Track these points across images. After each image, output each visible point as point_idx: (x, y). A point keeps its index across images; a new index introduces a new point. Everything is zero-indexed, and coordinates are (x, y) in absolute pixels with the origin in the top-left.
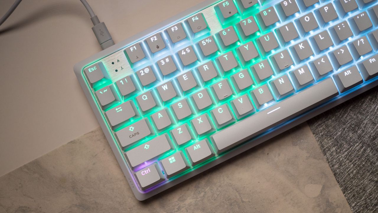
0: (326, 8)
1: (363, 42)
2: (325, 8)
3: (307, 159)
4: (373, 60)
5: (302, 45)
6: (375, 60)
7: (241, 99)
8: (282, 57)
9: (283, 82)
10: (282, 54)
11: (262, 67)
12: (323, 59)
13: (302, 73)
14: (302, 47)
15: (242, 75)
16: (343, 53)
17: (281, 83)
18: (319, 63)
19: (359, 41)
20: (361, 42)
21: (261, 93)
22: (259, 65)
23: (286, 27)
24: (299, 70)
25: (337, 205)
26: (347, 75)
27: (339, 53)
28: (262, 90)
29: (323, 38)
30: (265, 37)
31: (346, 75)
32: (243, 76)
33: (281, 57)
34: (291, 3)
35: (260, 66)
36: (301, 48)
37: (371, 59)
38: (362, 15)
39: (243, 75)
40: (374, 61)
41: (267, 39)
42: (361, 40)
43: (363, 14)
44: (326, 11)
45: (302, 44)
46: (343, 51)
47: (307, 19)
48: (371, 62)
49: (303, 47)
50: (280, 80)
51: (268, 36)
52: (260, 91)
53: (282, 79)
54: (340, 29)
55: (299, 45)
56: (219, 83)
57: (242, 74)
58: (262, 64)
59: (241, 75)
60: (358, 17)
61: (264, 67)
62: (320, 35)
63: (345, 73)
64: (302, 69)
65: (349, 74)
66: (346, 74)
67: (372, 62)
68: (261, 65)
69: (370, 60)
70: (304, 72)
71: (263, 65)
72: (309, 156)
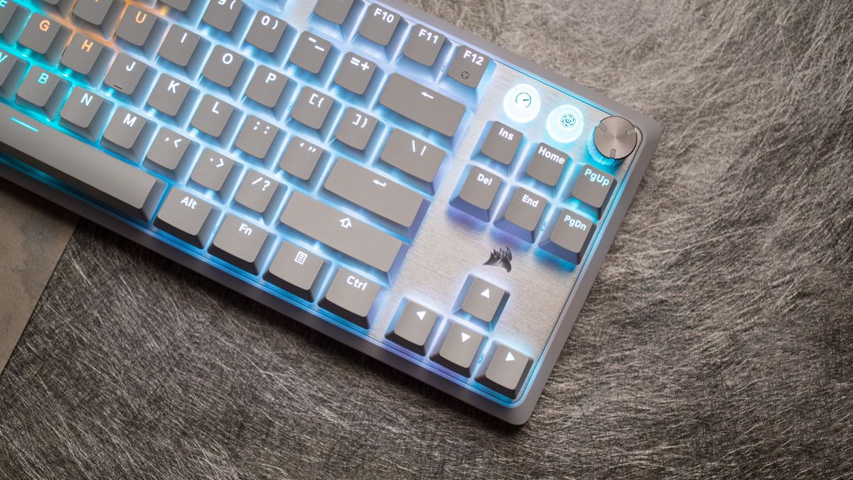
0: (272, 77)
1: (265, 186)
2: (271, 74)
4: (248, 229)
5: (176, 87)
6: (249, 234)
7: (6, 56)
9: (87, 103)
10: (134, 63)
11: (86, 48)
12: (180, 140)
13: (128, 123)
14: (172, 88)
15: (45, 26)
16: (218, 166)
17: (82, 102)
18: (167, 139)
19: (261, 179)
20: (262, 184)
21: (39, 81)
22: (86, 41)
23: (186, 34)
24: (128, 116)
26: (184, 203)
27: (212, 160)
28: (45, 79)
29: (217, 112)
30: (140, 13)
31: (182, 202)
32: (46, 30)
33: (128, 67)
34: (231, 8)
35: (85, 44)
36: (169, 89)
37: (246, 226)
38: (311, 148)
39: (47, 27)
40: (246, 232)
41: (140, 19)
42: (266, 182)
43: (314, 150)
44: (267, 81)
45: (178, 84)
46: (222, 164)
47: (228, 59)
48: (240, 230)
49: (174, 91)
50: (86, 96)
51: (145, 16)
52: (42, 77)
53: (91, 97)
54: (256, 128)
55: (173, 82)
57: (49, 24)
58: (92, 43)
59: (46, 24)
60: (302, 145)
61: (88, 51)
62: (217, 103)
63: (187, 198)
64: (135, 118)
65: (189, 206)
66: (185, 201)
67: (243, 231)
68: (89, 43)
69: (243, 225)
70: (131, 126)
71: (90, 47)
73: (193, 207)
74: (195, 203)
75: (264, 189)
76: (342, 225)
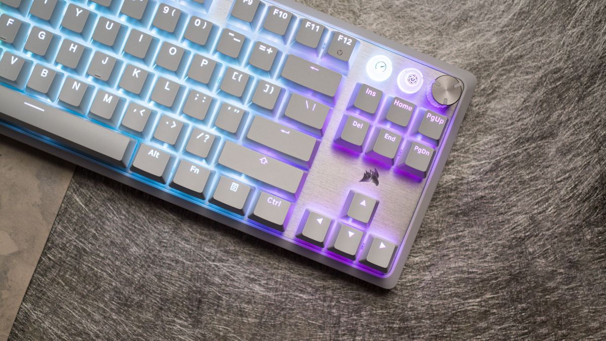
0: (205, 62)
1: (206, 139)
2: (204, 60)
3: (33, 205)
4: (196, 169)
5: (138, 73)
6: (197, 173)
7: (17, 59)
8: (104, 62)
9: (77, 89)
10: (107, 58)
11: (73, 50)
12: (144, 110)
13: (107, 101)
14: (135, 75)
16: (172, 127)
17: (73, 88)
18: (135, 110)
19: (203, 134)
20: (204, 137)
21: (42, 75)
22: (72, 45)
23: (142, 36)
24: (107, 96)
25: (10, 287)
26: (151, 154)
27: (167, 123)
28: (46, 74)
29: (168, 89)
30: (108, 22)
31: (149, 154)
32: (43, 38)
34: (173, 15)
35: (72, 47)
36: (133, 75)
37: (195, 167)
38: (235, 110)
39: (44, 36)
40: (195, 172)
41: (109, 27)
42: (206, 136)
43: (238, 111)
44: (202, 65)
45: (139, 71)
46: (175, 125)
47: (173, 51)
48: (191, 170)
49: (137, 76)
50: (75, 83)
51: (112, 24)
52: (43, 72)
53: (79, 84)
54: (196, 99)
55: (136, 70)
56: (12, 18)
57: (45, 34)
58: (76, 46)
59: (43, 34)
60: (229, 108)
62: (168, 83)
63: (152, 151)
64: (111, 97)
65: (154, 156)
66: (151, 152)
67: (193, 171)
68: (74, 46)
69: (193, 167)
70: (109, 102)
71: (75, 49)
72: (38, 205)
73: (157, 157)
74: (158, 154)
75: (205, 141)
76: (262, 162)
